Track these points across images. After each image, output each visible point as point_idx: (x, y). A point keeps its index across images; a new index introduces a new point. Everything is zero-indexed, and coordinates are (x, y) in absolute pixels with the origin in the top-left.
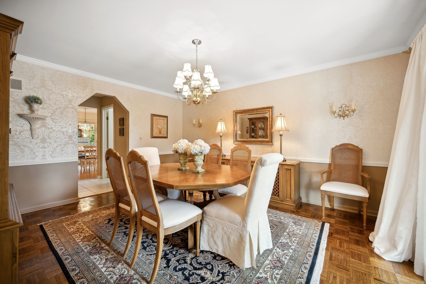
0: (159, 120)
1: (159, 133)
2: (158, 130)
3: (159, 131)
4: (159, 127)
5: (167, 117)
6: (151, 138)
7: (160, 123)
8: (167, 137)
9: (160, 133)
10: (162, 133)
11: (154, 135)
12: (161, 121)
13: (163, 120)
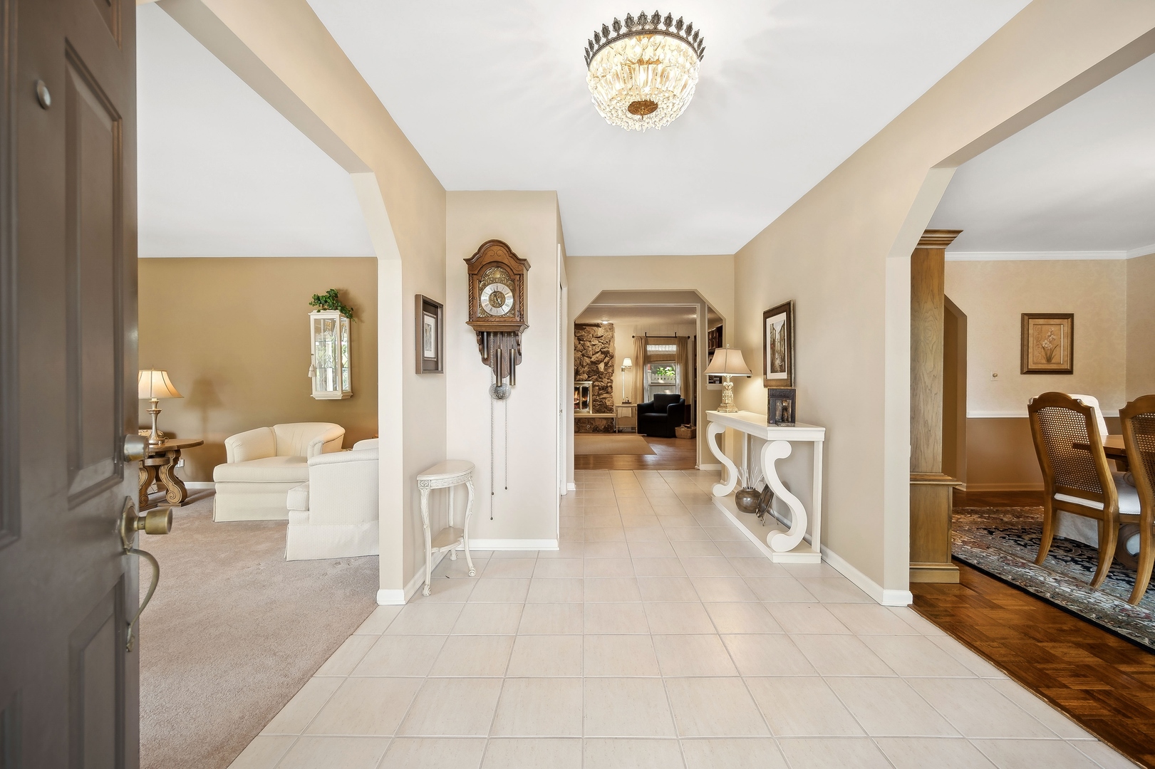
0: (1044, 327)
1: (1044, 361)
2: (1043, 353)
3: (1046, 355)
4: (1045, 343)
5: (1070, 316)
6: (1022, 373)
7: (1049, 334)
8: (1070, 372)
9: (1049, 360)
10: (1053, 361)
11: (1032, 366)
12: (1053, 328)
13: (1058, 327)
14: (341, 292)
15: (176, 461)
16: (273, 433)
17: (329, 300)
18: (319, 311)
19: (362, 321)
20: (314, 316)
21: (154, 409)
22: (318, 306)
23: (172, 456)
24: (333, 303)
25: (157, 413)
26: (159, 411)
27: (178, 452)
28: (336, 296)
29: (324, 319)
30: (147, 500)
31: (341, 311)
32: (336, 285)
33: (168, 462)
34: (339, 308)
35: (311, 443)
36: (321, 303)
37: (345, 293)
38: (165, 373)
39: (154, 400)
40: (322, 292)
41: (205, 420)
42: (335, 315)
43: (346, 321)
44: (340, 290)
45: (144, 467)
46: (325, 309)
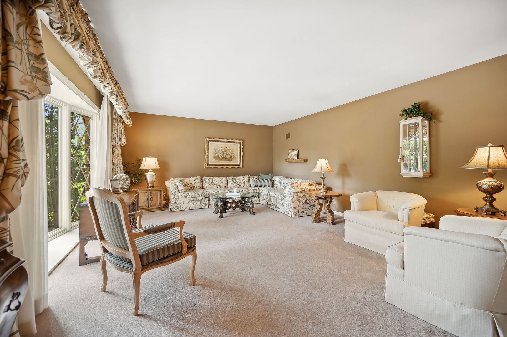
14: (423, 104)
15: (330, 202)
16: (376, 195)
17: (413, 110)
18: (406, 119)
19: (440, 121)
20: (403, 122)
21: (323, 177)
22: (405, 116)
23: (329, 200)
24: (416, 112)
25: (324, 178)
26: (325, 178)
27: (331, 198)
28: (419, 107)
29: (409, 124)
30: (319, 218)
31: (423, 116)
32: (418, 100)
33: (327, 202)
34: (422, 114)
35: (402, 208)
36: (407, 114)
37: (426, 104)
38: (327, 160)
39: (323, 173)
40: (408, 106)
41: (343, 183)
42: (418, 120)
43: (427, 123)
44: (421, 103)
45: (318, 203)
46: (411, 117)
